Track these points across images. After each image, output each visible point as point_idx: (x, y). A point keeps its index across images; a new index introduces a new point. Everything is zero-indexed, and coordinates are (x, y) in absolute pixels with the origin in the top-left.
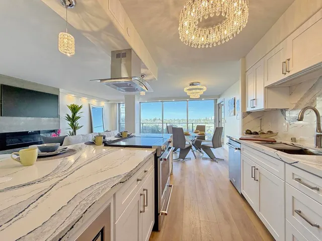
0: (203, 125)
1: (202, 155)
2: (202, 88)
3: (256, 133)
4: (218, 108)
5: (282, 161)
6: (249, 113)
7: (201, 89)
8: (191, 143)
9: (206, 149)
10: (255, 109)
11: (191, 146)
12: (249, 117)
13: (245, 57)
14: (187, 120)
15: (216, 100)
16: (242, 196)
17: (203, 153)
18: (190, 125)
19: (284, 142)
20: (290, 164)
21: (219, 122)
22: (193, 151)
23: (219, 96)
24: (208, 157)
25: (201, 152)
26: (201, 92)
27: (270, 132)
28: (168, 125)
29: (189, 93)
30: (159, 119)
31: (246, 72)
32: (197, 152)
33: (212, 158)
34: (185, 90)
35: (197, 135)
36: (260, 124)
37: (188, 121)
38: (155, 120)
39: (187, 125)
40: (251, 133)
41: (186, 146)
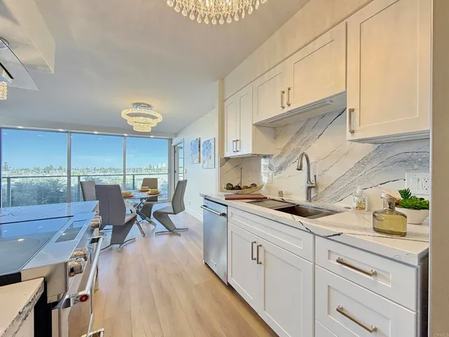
0: (152, 177)
1: (152, 227)
2: (156, 115)
3: (239, 188)
4: (174, 152)
5: (311, 232)
6: (227, 159)
7: (154, 117)
8: (134, 210)
9: (161, 216)
10: (238, 154)
11: (135, 217)
12: (227, 165)
13: (223, 79)
14: (125, 169)
15: (171, 140)
16: (229, 287)
17: (155, 224)
18: (129, 178)
19: (272, 197)
20: (327, 237)
21: (175, 172)
22: (138, 224)
23: (176, 135)
24: (164, 229)
25: (150, 222)
26: (154, 123)
27: (254, 185)
28: (82, 179)
29: (130, 121)
30: (61, 168)
31: (224, 101)
32: (144, 224)
33: (172, 230)
34: (124, 114)
35: (145, 195)
36: (240, 174)
37: (124, 172)
38: (47, 170)
39: (124, 178)
40: (233, 189)
41: (127, 219)
